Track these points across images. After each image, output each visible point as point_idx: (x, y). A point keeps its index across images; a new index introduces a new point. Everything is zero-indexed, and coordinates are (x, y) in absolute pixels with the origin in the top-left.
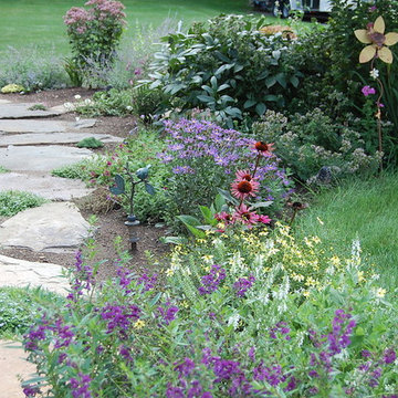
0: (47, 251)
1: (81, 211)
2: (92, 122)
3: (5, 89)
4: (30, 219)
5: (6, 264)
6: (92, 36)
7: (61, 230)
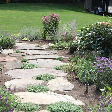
0: (64, 91)
1: (67, 80)
2: (56, 52)
3: (23, 39)
4: (55, 82)
5: (55, 95)
6: (50, 24)
7: (65, 86)
